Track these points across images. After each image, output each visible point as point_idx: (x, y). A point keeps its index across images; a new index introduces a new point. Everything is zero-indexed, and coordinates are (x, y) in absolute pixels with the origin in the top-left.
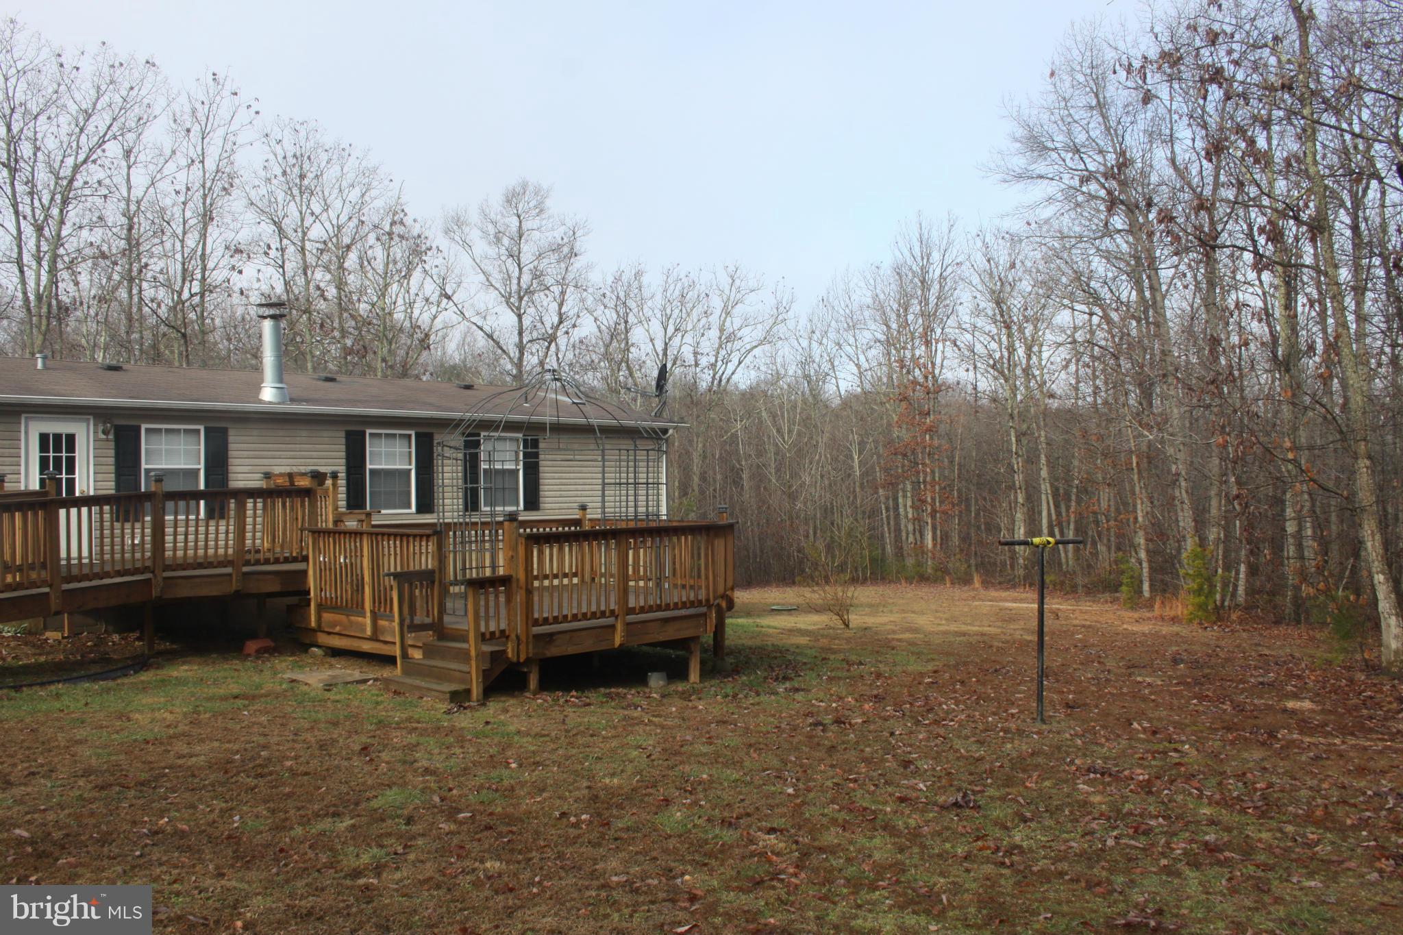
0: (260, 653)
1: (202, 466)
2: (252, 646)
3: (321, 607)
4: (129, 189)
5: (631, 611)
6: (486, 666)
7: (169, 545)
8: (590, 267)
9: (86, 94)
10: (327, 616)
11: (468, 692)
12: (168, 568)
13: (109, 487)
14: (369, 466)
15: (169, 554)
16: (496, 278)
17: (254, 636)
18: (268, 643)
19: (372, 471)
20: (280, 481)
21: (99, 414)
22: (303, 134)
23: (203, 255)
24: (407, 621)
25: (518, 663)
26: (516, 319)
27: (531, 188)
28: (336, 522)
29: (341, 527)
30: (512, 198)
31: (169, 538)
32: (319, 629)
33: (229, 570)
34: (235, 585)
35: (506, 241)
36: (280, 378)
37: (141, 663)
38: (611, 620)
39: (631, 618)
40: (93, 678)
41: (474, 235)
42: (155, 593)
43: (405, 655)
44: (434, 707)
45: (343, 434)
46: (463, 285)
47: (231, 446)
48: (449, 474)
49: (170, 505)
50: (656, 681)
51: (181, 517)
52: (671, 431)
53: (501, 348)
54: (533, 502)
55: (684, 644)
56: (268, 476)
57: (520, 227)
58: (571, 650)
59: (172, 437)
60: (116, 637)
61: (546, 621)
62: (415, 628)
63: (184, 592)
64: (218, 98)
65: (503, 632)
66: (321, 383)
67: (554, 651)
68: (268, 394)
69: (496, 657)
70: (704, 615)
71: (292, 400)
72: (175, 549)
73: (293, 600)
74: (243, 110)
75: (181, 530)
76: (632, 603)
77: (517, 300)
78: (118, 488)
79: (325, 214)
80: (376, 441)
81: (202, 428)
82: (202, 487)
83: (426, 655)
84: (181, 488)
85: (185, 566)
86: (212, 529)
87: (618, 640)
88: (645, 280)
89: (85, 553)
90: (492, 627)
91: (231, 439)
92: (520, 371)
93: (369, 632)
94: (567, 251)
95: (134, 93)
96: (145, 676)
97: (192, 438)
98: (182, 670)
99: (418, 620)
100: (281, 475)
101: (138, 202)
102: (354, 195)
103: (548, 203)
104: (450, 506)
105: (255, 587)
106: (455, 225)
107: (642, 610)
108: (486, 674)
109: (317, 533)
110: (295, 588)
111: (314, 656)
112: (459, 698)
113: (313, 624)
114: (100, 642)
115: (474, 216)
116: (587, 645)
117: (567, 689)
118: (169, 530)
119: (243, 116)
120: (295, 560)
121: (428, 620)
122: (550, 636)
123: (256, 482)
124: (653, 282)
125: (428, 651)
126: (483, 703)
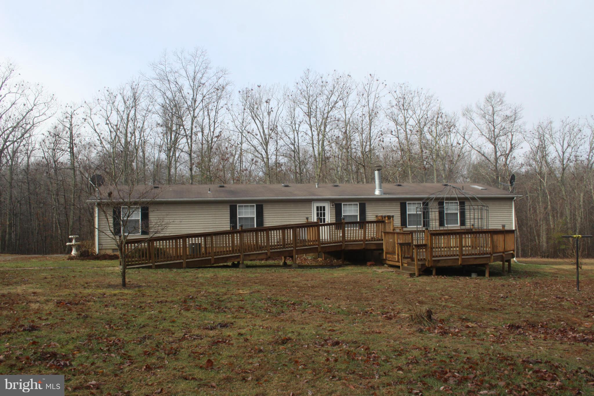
0: (371, 265)
1: (358, 214)
2: (369, 263)
3: (386, 253)
4: (346, 115)
5: (464, 255)
6: (420, 267)
7: (346, 236)
8: (524, 123)
9: (329, 87)
10: (388, 256)
11: (415, 274)
12: (346, 242)
13: (334, 221)
14: (407, 213)
15: (346, 239)
16: (485, 131)
17: (370, 261)
18: (374, 263)
19: (409, 214)
20: (380, 218)
21: (331, 201)
22: (403, 88)
23: (370, 136)
24: (403, 256)
25: (429, 267)
26: (493, 147)
27: (497, 94)
28: (393, 230)
29: (395, 232)
30: (489, 99)
31: (346, 234)
32: (386, 260)
33: (362, 243)
34: (363, 247)
35: (487, 117)
36: (380, 187)
37: (340, 266)
38: (457, 257)
39: (463, 257)
40: (328, 268)
41: (475, 116)
42: (343, 248)
43: (402, 265)
44: (406, 276)
45: (399, 203)
46: (473, 135)
47: (366, 208)
48: (434, 215)
49: (346, 225)
50: (474, 275)
51: (349, 229)
52: (515, 198)
53: (488, 160)
54: (463, 223)
55: (483, 265)
56: (377, 216)
57: (493, 110)
58: (445, 265)
59: (351, 206)
60: (335, 261)
61: (437, 256)
62: (405, 258)
63: (350, 248)
64: (372, 82)
65: (424, 259)
66: (396, 187)
67: (440, 265)
68: (377, 192)
69: (423, 265)
70: (490, 257)
71: (384, 194)
72: (348, 237)
73: (381, 252)
74: (381, 85)
75: (349, 232)
76: (464, 253)
77: (493, 140)
78: (336, 221)
79: (414, 116)
80: (410, 205)
81: (358, 203)
82: (359, 220)
83: (408, 265)
84: (353, 221)
85: (350, 241)
86: (360, 232)
87: (460, 263)
88: (553, 125)
89: (326, 238)
90: (421, 258)
91: (366, 206)
92: (496, 168)
93: (397, 260)
94: (512, 119)
95: (345, 86)
96: (340, 268)
97: (356, 206)
98: (350, 268)
99: (406, 256)
100: (380, 216)
101: (349, 119)
102: (424, 108)
103: (504, 99)
104: (434, 225)
105: (368, 247)
106: (467, 113)
107: (467, 255)
108: (419, 270)
109: (386, 233)
110: (380, 248)
111: (385, 267)
112: (412, 275)
113: (384, 258)
114: (331, 261)
115: (474, 108)
116: (450, 264)
117: (443, 275)
118: (346, 232)
119: (381, 87)
120: (380, 240)
121: (409, 256)
122: (439, 261)
123: (373, 219)
124: (556, 126)
125: (408, 264)
126: (417, 277)
